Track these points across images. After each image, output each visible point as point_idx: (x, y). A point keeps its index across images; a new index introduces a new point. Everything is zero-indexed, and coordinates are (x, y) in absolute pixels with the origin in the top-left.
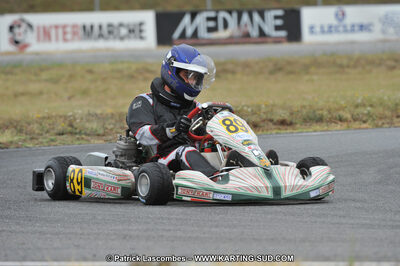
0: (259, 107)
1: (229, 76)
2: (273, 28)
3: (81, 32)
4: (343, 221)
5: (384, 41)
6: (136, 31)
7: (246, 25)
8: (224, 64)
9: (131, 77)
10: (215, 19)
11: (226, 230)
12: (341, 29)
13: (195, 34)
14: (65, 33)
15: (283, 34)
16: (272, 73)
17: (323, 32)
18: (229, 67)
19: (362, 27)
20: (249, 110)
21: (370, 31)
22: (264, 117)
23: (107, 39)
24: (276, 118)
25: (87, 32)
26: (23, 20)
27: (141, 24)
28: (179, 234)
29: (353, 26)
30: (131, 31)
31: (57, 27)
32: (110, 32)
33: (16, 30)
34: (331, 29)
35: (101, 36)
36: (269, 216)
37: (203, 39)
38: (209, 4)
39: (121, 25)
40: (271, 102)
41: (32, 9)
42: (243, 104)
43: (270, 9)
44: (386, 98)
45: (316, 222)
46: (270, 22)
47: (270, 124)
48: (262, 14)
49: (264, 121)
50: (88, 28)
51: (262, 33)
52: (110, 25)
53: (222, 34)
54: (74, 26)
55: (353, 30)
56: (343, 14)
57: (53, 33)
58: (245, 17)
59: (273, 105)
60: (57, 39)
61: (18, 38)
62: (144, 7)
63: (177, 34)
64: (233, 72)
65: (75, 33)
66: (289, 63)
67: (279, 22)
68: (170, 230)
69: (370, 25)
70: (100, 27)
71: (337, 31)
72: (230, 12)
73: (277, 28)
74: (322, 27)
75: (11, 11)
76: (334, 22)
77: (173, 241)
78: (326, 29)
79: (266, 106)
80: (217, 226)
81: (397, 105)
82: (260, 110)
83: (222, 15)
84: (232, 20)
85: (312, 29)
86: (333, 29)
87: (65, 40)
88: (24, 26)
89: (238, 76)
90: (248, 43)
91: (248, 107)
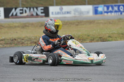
0: (36, 37)
1: (27, 28)
2: (40, 13)
4: (63, 72)
5: (75, 17)
7: (32, 12)
8: (25, 24)
10: (22, 10)
11: (27, 75)
12: (61, 13)
13: (16, 14)
15: (43, 14)
16: (40, 26)
17: (56, 14)
18: (27, 25)
19: (68, 13)
20: (33, 38)
22: (38, 40)
28: (12, 76)
29: (65, 12)
34: (58, 13)
36: (40, 71)
37: (19, 16)
38: (20, 5)
42: (32, 36)
43: (39, 7)
44: (76, 34)
45: (54, 72)
46: (40, 11)
48: (37, 9)
51: (37, 14)
53: (24, 15)
55: (65, 14)
56: (62, 9)
58: (32, 9)
63: (10, 15)
64: (28, 26)
67: (42, 11)
68: (9, 75)
69: (70, 12)
71: (60, 14)
72: (27, 8)
73: (42, 13)
74: (56, 12)
76: (59, 11)
77: (10, 79)
78: (57, 13)
80: (24, 74)
81: (79, 36)
82: (37, 38)
83: (25, 9)
84: (28, 10)
85: (52, 13)
86: (59, 13)
89: (30, 28)
90: (33, 17)
91: (33, 37)
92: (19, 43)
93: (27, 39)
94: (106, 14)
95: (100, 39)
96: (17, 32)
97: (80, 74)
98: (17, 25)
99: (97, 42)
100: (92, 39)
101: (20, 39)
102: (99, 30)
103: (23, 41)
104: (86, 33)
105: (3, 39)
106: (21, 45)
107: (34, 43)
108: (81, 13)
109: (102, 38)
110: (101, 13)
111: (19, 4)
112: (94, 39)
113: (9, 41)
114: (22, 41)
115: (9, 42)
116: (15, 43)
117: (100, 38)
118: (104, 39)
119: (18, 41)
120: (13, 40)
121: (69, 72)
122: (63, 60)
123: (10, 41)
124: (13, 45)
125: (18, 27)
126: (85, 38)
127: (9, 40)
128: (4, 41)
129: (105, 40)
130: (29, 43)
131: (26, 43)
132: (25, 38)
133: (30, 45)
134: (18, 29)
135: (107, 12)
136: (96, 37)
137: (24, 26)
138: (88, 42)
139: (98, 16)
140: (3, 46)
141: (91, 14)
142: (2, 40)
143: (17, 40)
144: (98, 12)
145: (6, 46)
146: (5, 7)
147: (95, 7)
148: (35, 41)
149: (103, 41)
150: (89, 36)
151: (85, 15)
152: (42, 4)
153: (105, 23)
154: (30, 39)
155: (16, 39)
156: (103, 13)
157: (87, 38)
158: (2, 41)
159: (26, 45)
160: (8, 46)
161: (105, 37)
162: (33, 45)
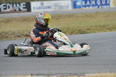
0: (20, 31)
1: (11, 22)
2: (23, 8)
4: (46, 63)
7: (15, 7)
8: (8, 19)
10: (6, 6)
12: (42, 8)
13: (0, 10)
15: (26, 10)
16: (23, 21)
18: (11, 19)
19: (49, 7)
20: (17, 32)
21: (51, 8)
22: (21, 34)
24: (25, 34)
29: (46, 7)
34: (39, 8)
36: (24, 63)
37: (3, 12)
38: (4, 1)
40: (23, 29)
42: (15, 30)
43: (22, 3)
46: (22, 6)
47: (23, 36)
48: (19, 4)
49: (21, 35)
51: (20, 10)
53: (8, 10)
55: (46, 8)
56: (43, 4)
58: (15, 5)
59: (24, 30)
64: (12, 21)
66: (28, 18)
67: (25, 6)
71: (41, 8)
72: (10, 4)
73: (24, 8)
74: (37, 8)
76: (40, 6)
78: (38, 8)
79: (22, 31)
80: (9, 66)
82: (20, 32)
83: (8, 4)
84: (11, 6)
85: (34, 8)
89: (13, 22)
90: (16, 12)
91: (17, 31)
92: (3, 37)
93: (11, 33)
94: (84, 8)
95: (79, 32)
96: (1, 27)
97: (61, 65)
99: (76, 34)
100: (72, 31)
102: (77, 24)
103: (7, 35)
104: (66, 27)
106: (5, 39)
107: (17, 36)
108: (61, 7)
109: (81, 30)
110: (80, 7)
112: (73, 32)
114: (6, 35)
117: (80, 30)
118: (83, 31)
119: (2, 35)
121: (51, 63)
122: (47, 52)
125: (2, 21)
126: (65, 31)
129: (84, 33)
130: (13, 36)
131: (10, 37)
132: (9, 32)
133: (14, 38)
134: (2, 23)
135: (85, 6)
136: (76, 30)
137: (8, 21)
138: (68, 35)
139: (77, 10)
141: (70, 8)
144: (77, 6)
147: (74, 2)
148: (18, 34)
149: (82, 34)
150: (69, 29)
151: (65, 10)
153: (84, 17)
154: (14, 33)
156: (82, 7)
157: (67, 31)
159: (11, 39)
161: (84, 30)
162: (17, 39)
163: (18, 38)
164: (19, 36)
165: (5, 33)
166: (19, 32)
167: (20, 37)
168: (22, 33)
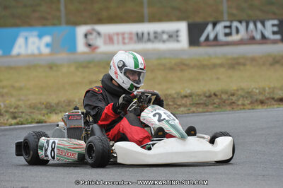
0: (264, 89)
1: (242, 68)
2: (271, 33)
3: (135, 38)
6: (174, 36)
7: (252, 31)
8: (238, 59)
9: (172, 69)
10: (230, 27)
13: (216, 38)
14: (124, 38)
15: (278, 37)
16: (271, 65)
18: (241, 61)
20: (257, 91)
22: (268, 96)
23: (153, 42)
24: (277, 97)
25: (140, 37)
26: (94, 30)
27: (177, 31)
30: (170, 36)
31: (118, 34)
32: (156, 37)
33: (89, 37)
35: (149, 40)
37: (222, 41)
38: (226, 16)
39: (163, 32)
40: (272, 85)
41: (100, 21)
42: (253, 87)
43: (269, 19)
46: (269, 28)
47: (273, 101)
48: (263, 24)
49: (268, 99)
50: (140, 35)
51: (263, 36)
52: (155, 33)
53: (235, 38)
54: (131, 34)
57: (115, 38)
58: (251, 26)
59: (274, 88)
60: (118, 43)
61: (91, 42)
62: (179, 19)
63: (203, 38)
64: (244, 65)
65: (131, 39)
67: (275, 29)
70: (149, 34)
72: (240, 22)
73: (274, 33)
75: (85, 23)
79: (269, 88)
83: (235, 24)
84: (242, 27)
87: (124, 43)
88: (95, 34)
89: (248, 67)
91: (256, 89)
92: (224, 102)
93: (243, 94)
96: (218, 79)
98: (218, 61)
101: (226, 93)
103: (234, 98)
105: (187, 94)
106: (229, 108)
107: (259, 103)
111: (222, 13)
113: (201, 99)
114: (231, 97)
115: (202, 102)
116: (215, 103)
119: (221, 99)
120: (210, 96)
123: (205, 99)
124: (211, 107)
125: (221, 65)
127: (202, 97)
128: (190, 98)
130: (247, 102)
131: (240, 103)
132: (237, 90)
133: (250, 107)
134: (222, 70)
137: (235, 64)
140: (189, 110)
142: (186, 97)
143: (219, 97)
145: (194, 109)
146: (191, 21)
148: (261, 97)
152: (274, 14)
154: (249, 94)
155: (217, 93)
158: (185, 99)
159: (242, 107)
160: (200, 110)
162: (256, 107)
163: (260, 107)
164: (262, 102)
165: (229, 94)
166: (262, 91)
167: (266, 103)
168: (268, 93)
